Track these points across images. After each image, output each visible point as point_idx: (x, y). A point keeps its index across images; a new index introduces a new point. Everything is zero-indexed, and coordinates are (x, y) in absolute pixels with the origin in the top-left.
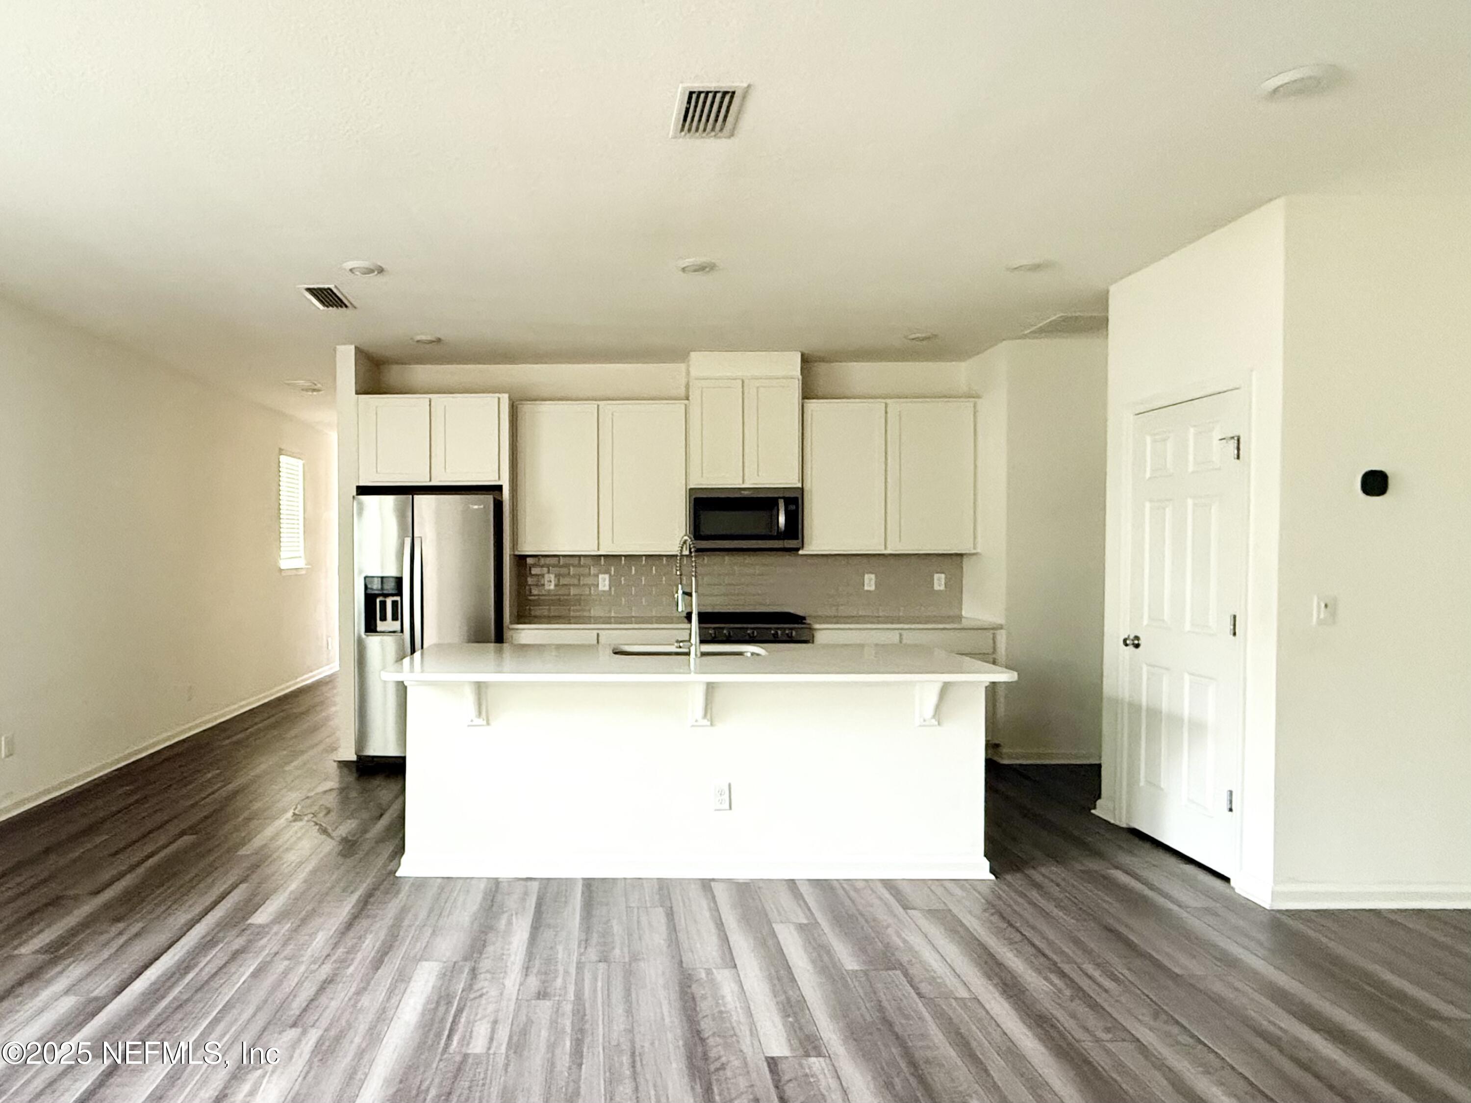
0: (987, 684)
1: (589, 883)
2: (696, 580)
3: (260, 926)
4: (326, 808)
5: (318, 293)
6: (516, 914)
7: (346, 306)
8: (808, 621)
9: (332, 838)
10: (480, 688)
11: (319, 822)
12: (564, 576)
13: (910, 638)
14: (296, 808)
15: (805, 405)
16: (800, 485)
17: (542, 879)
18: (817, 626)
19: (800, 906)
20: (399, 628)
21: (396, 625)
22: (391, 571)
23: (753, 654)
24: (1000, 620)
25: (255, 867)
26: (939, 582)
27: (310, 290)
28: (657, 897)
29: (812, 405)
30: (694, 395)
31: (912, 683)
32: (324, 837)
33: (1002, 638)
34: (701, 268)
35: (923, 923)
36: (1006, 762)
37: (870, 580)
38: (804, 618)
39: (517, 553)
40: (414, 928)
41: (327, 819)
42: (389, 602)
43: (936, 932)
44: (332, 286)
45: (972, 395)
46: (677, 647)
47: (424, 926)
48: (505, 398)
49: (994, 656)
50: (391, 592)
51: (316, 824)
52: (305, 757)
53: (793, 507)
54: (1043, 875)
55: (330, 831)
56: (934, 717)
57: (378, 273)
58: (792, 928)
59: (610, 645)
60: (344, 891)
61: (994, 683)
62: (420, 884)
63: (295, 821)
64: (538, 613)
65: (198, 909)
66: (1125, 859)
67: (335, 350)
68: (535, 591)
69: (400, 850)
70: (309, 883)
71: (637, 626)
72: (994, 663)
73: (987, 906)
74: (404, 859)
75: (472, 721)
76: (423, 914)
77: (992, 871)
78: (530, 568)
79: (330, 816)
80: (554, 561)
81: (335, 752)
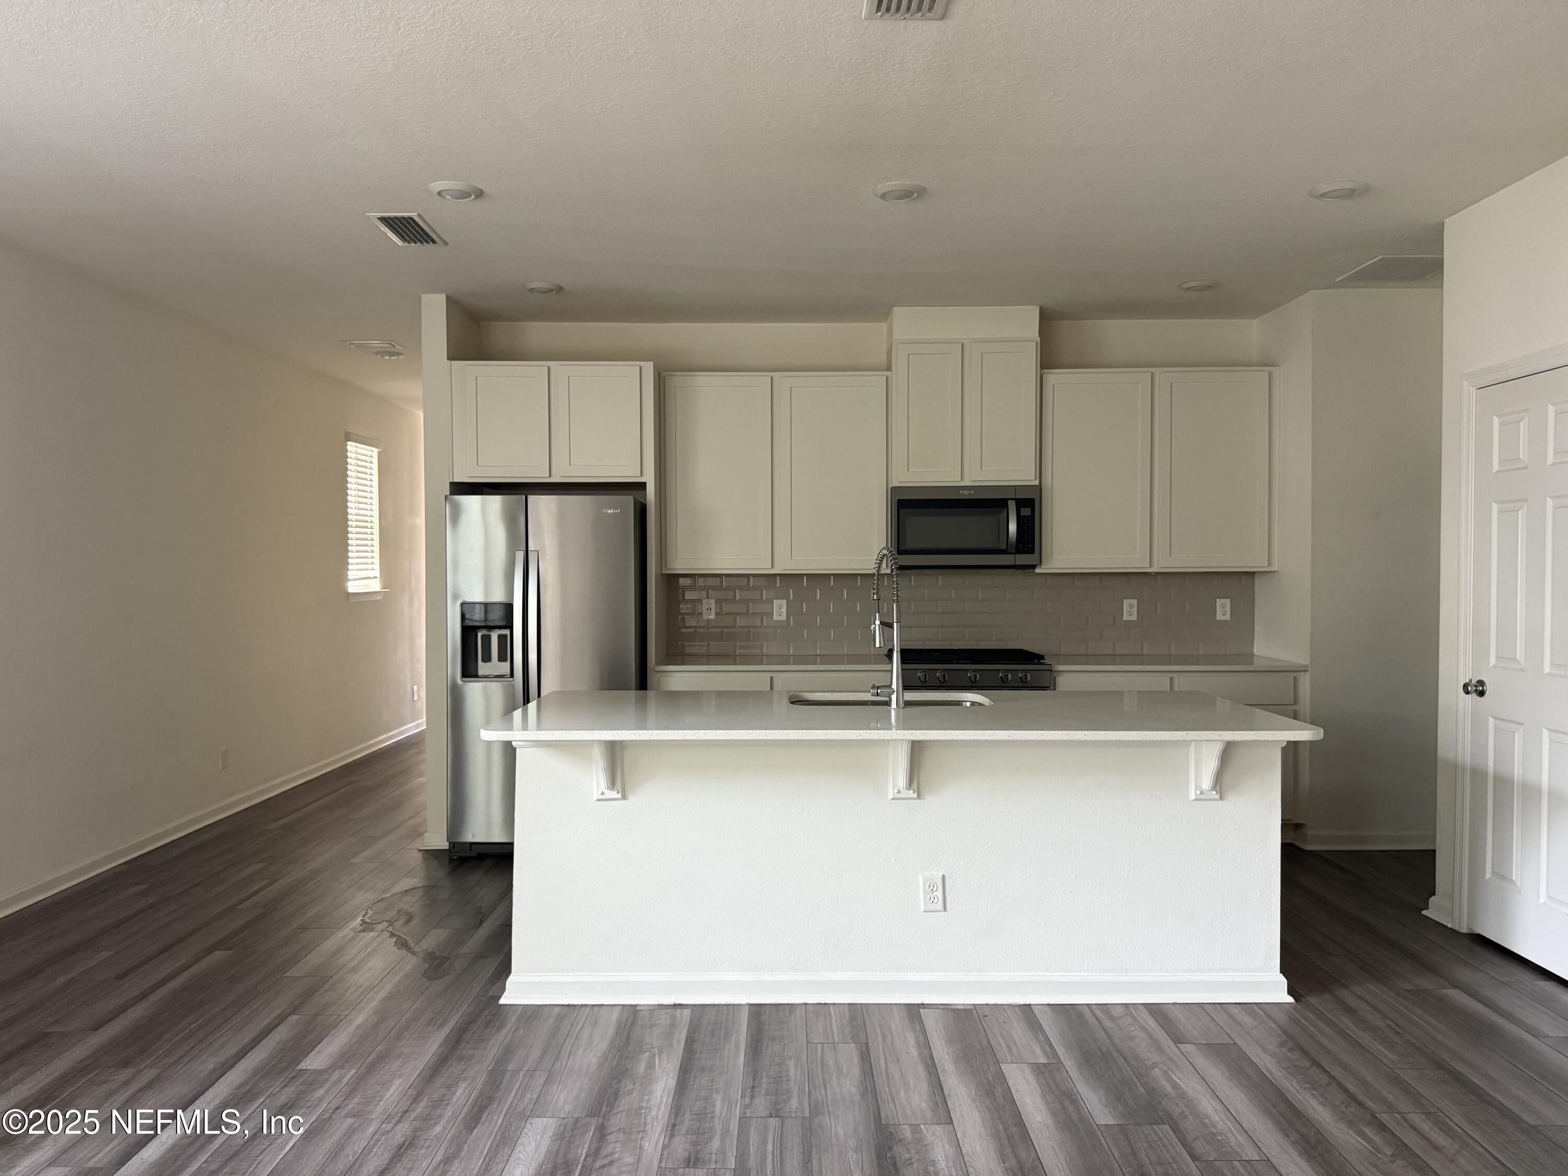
0: (1284, 744)
1: (757, 1010)
2: (898, 608)
3: (315, 1072)
4: (407, 913)
5: (396, 224)
6: (660, 1054)
7: (434, 242)
8: (1047, 661)
9: (413, 953)
10: (613, 750)
11: (397, 933)
12: (728, 601)
13: (1184, 683)
14: (366, 913)
15: (1044, 376)
16: (1037, 483)
17: (694, 1005)
18: (1061, 668)
19: (1039, 1041)
20: (508, 672)
21: (505, 667)
22: (498, 596)
23: (973, 703)
24: (1304, 661)
25: (310, 993)
26: (1223, 609)
27: (385, 220)
28: (847, 1030)
29: (1054, 377)
30: (899, 363)
31: (1186, 744)
32: (404, 952)
33: (1305, 681)
34: (906, 194)
35: (1201, 1061)
36: (1308, 847)
37: (1131, 606)
38: (1041, 657)
39: (664, 572)
40: (522, 1073)
41: (405, 929)
42: (494, 636)
43: (1216, 1074)
44: (413, 215)
45: (1267, 363)
46: (873, 695)
47: (535, 1070)
48: (649, 367)
49: (1295, 707)
50: (496, 624)
51: (392, 935)
52: (379, 846)
53: (1026, 512)
54: (1359, 997)
55: (411, 944)
56: (1214, 787)
57: (476, 198)
58: (1027, 1071)
59: (788, 692)
60: (429, 1024)
61: (1295, 743)
62: (532, 1013)
63: (363, 931)
64: (695, 650)
65: (231, 1050)
66: (1465, 975)
67: (420, 298)
68: (691, 622)
69: (505, 969)
70: (382, 1014)
71: (823, 667)
72: (1295, 717)
73: (1285, 1037)
74: (511, 981)
75: (603, 793)
76: (535, 1054)
77: (1290, 992)
78: (683, 592)
79: (412, 924)
80: (716, 582)
81: (420, 838)
